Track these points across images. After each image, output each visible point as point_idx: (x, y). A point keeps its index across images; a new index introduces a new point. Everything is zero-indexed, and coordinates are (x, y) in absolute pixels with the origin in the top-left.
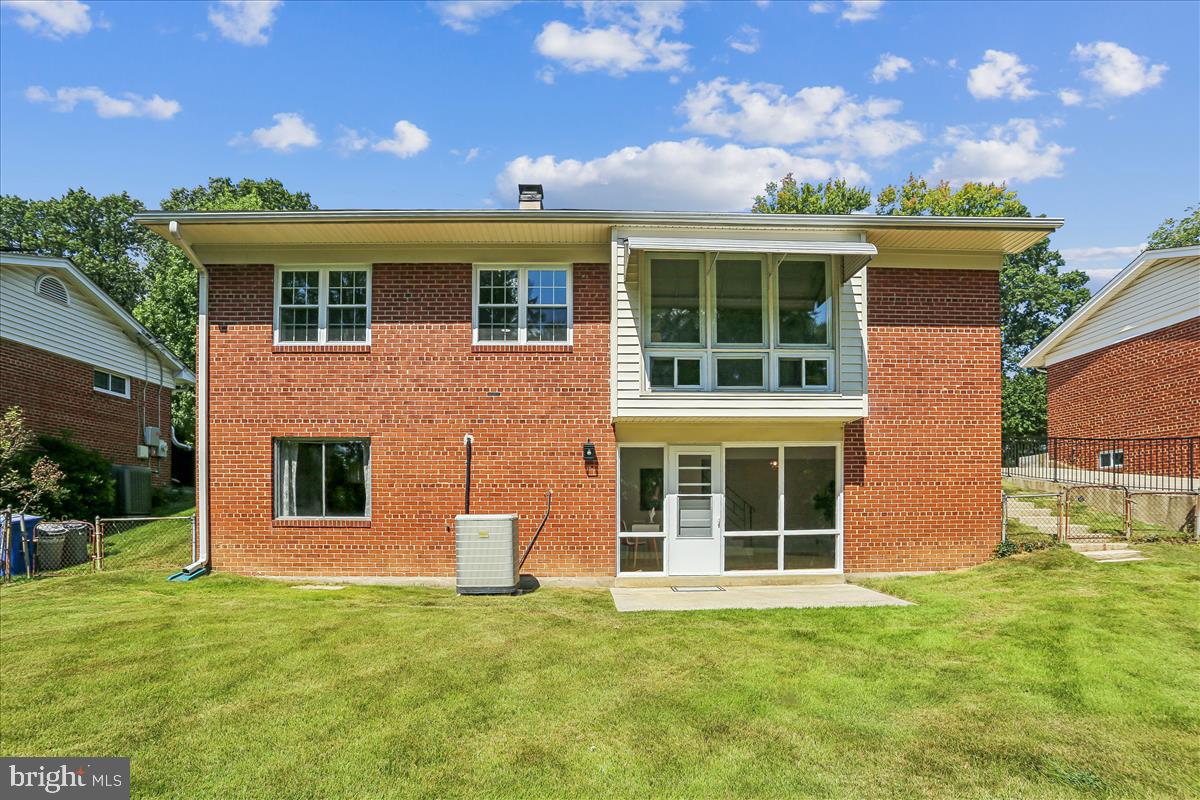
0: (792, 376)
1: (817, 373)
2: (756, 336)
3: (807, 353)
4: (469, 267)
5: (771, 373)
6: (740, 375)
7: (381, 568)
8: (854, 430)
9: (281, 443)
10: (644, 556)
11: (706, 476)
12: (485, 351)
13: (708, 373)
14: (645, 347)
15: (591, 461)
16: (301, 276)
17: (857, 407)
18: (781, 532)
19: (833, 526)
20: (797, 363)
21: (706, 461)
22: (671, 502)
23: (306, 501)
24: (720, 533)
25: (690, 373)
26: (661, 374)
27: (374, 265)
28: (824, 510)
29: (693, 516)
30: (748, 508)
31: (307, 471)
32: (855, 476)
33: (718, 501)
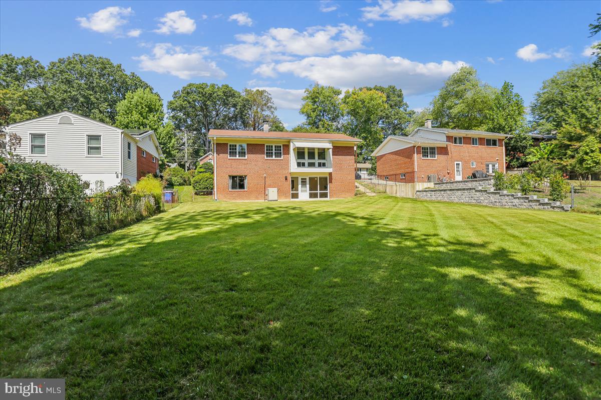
0: (320, 165)
1: (324, 165)
2: (314, 158)
3: (322, 161)
4: (264, 145)
5: (317, 165)
6: (311, 165)
7: (249, 199)
8: (330, 174)
9: (230, 176)
10: (295, 196)
11: (306, 182)
12: (267, 160)
13: (306, 164)
14: (296, 160)
15: (286, 179)
16: (233, 145)
17: (330, 170)
18: (319, 192)
19: (327, 190)
20: (321, 163)
21: (306, 179)
22: (300, 186)
23: (234, 187)
24: (308, 192)
25: (303, 164)
26: (299, 165)
27: (247, 144)
28: (326, 188)
29: (304, 189)
30: (313, 187)
31: (234, 182)
32: (331, 182)
33: (308, 186)
